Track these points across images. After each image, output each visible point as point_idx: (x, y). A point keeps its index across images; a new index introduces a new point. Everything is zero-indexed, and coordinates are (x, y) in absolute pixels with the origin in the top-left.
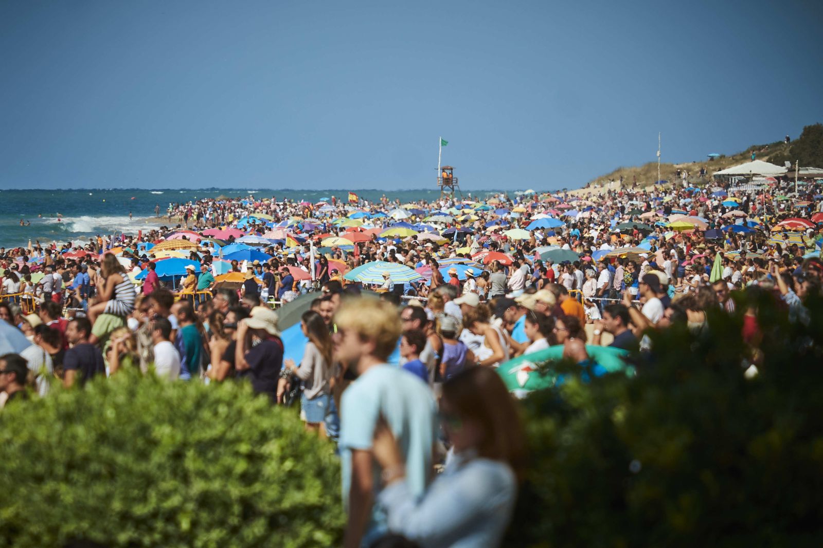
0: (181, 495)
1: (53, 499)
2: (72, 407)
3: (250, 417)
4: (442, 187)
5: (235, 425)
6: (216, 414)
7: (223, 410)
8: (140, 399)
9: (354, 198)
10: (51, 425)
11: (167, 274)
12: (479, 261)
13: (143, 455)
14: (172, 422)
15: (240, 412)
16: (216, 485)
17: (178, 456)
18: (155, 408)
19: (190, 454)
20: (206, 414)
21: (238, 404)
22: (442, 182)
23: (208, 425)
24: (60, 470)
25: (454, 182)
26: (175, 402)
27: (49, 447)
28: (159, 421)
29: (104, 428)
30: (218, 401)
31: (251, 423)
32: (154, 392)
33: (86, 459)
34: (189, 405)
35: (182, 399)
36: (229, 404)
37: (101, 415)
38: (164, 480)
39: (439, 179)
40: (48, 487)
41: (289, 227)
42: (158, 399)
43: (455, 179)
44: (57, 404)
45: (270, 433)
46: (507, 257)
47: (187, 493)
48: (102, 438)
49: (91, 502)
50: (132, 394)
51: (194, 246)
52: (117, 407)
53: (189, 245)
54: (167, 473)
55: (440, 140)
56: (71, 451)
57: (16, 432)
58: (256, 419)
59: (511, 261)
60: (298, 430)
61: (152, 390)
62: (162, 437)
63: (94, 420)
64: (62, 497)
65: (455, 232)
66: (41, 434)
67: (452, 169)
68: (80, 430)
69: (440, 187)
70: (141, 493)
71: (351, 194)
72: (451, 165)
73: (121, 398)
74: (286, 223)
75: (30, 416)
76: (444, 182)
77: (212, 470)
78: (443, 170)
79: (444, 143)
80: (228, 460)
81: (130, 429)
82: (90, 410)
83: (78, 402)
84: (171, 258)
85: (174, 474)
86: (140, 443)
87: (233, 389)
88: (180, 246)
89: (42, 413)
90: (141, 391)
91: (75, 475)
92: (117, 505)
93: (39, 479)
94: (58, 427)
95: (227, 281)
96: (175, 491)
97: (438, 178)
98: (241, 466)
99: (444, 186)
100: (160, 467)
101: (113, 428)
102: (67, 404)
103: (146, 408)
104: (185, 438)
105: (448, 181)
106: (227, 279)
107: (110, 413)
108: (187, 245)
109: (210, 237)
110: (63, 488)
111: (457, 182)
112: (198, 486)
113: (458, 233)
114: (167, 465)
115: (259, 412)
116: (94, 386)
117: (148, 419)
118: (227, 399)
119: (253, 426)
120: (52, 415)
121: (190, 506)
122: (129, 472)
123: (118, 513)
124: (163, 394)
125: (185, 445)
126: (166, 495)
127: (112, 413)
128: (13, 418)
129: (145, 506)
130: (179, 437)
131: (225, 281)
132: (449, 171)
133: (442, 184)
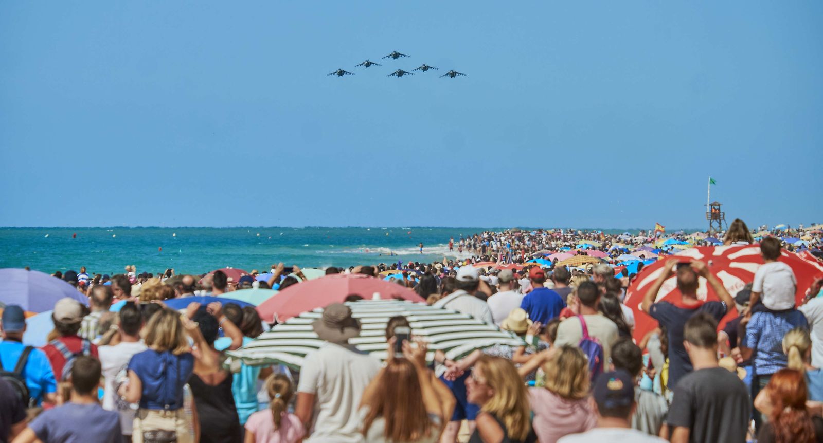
25: (721, 216)
72: (719, 202)
76: (711, 216)
79: (713, 182)
97: (707, 213)
99: (712, 221)
105: (716, 215)
111: (724, 217)
132: (717, 207)
133: (710, 219)
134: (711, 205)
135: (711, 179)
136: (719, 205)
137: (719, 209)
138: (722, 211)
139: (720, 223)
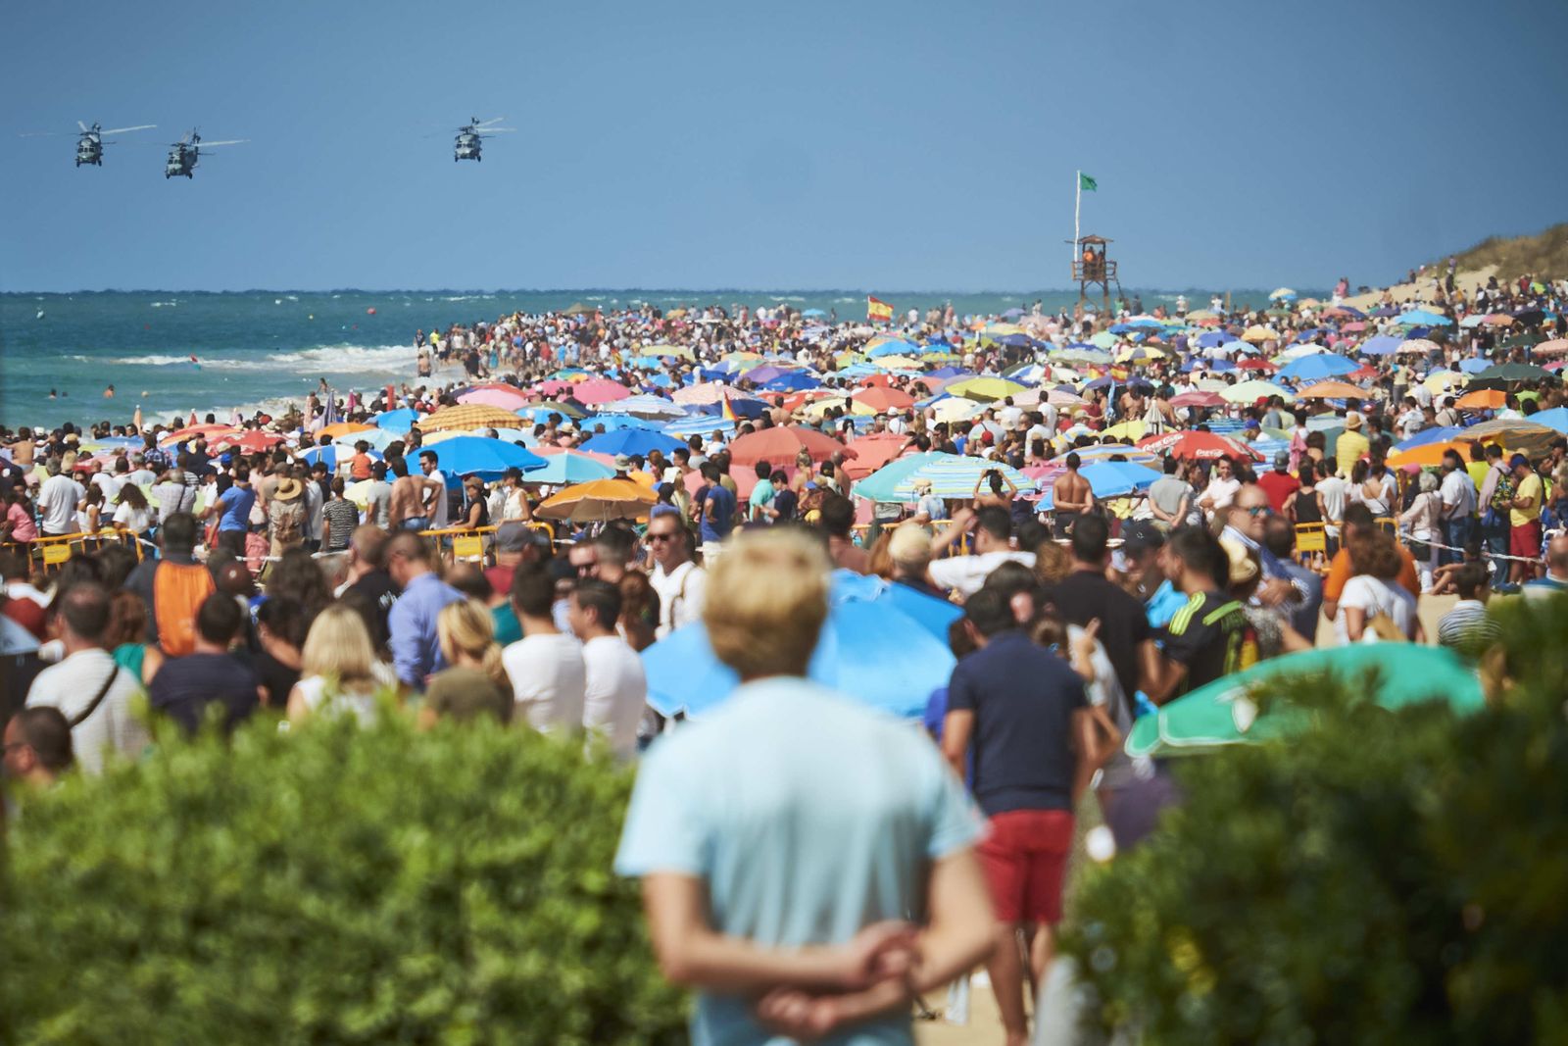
0: (449, 986)
1: (162, 995)
2: (202, 786)
4: (1083, 284)
5: (572, 827)
6: (530, 800)
8: (356, 767)
9: (885, 311)
10: (155, 828)
13: (365, 894)
14: (430, 822)
15: (585, 796)
16: (530, 965)
17: (443, 897)
18: (390, 787)
19: (473, 893)
20: (508, 802)
21: (581, 780)
22: (1081, 273)
23: (515, 827)
24: (175, 930)
26: (437, 778)
27: (150, 879)
28: (400, 816)
29: (274, 834)
32: (388, 749)
33: (233, 905)
34: (468, 780)
37: (269, 805)
38: (409, 951)
40: (149, 970)
42: (398, 766)
43: (1112, 266)
44: (169, 781)
47: (465, 983)
48: (272, 857)
49: (248, 1004)
50: (338, 756)
51: (513, 418)
52: (303, 785)
53: (501, 419)
54: (417, 936)
55: (1079, 175)
56: (203, 888)
57: (74, 844)
59: (1235, 451)
61: (383, 746)
62: (407, 853)
63: (248, 821)
64: (180, 993)
66: (132, 849)
68: (220, 840)
70: (360, 982)
71: (874, 300)
72: (1100, 235)
73: (314, 766)
75: (107, 809)
76: (1085, 272)
77: (520, 929)
79: (1089, 182)
80: (556, 907)
82: (243, 797)
83: (217, 774)
85: (436, 938)
86: (357, 865)
88: (481, 420)
89: (133, 799)
90: (358, 750)
91: (208, 941)
92: (304, 1011)
93: (130, 952)
94: (169, 832)
96: (435, 978)
97: (1074, 262)
98: (586, 921)
99: (1086, 283)
100: (402, 923)
101: (295, 834)
102: (189, 778)
104: (460, 857)
105: (1095, 268)
107: (287, 800)
108: (496, 418)
109: (548, 399)
110: (182, 969)
111: (1114, 272)
112: (490, 966)
113: (1117, 389)
114: (418, 918)
116: (253, 737)
117: (375, 814)
120: (157, 803)
121: (470, 1012)
122: (332, 933)
123: (307, 1028)
124: (410, 757)
125: (461, 873)
126: (417, 987)
127: (290, 801)
129: (369, 1011)
130: (446, 855)
132: (1098, 249)
133: (1082, 277)
134: (1084, 242)
135: (1082, 176)
136: (1103, 243)
137: (1102, 254)
138: (1108, 258)
139: (1105, 288)
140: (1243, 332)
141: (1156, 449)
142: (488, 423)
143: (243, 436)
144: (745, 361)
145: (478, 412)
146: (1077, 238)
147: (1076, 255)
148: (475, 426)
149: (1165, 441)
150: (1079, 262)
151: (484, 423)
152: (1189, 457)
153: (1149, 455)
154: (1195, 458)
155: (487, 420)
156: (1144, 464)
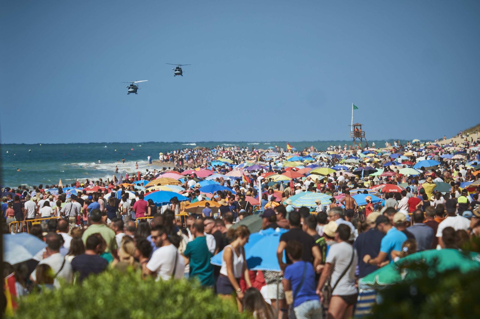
3: (200, 304)
5: (189, 310)
6: (175, 302)
7: (180, 298)
8: (121, 291)
10: (58, 311)
11: (158, 202)
12: (379, 191)
14: (144, 308)
15: (193, 300)
18: (132, 298)
20: (168, 302)
21: (191, 295)
22: (354, 135)
23: (171, 309)
26: (146, 294)
28: (135, 307)
29: (96, 312)
30: (177, 293)
31: (200, 308)
32: (131, 286)
34: (156, 295)
35: (151, 291)
36: (184, 295)
37: (94, 303)
39: (352, 133)
41: (245, 168)
42: (134, 292)
43: (363, 133)
44: (63, 296)
45: (214, 315)
46: (398, 187)
50: (115, 288)
51: (177, 182)
52: (104, 297)
53: (173, 182)
55: (352, 105)
58: (204, 305)
59: (401, 190)
60: (234, 313)
61: (130, 285)
63: (88, 307)
65: (362, 170)
67: (360, 125)
68: (79, 314)
69: (353, 138)
72: (360, 123)
73: (108, 291)
74: (243, 165)
75: (44, 305)
76: (355, 135)
78: (354, 126)
79: (355, 108)
81: (115, 313)
82: (86, 300)
83: (78, 294)
84: (160, 190)
87: (187, 284)
88: (167, 182)
89: (52, 302)
90: (122, 286)
94: (63, 312)
95: (200, 206)
99: (355, 138)
101: (102, 312)
102: (69, 296)
103: (125, 298)
105: (358, 134)
106: (200, 204)
107: (100, 302)
108: (172, 182)
111: (364, 135)
115: (206, 300)
116: (89, 282)
117: (127, 306)
118: (183, 291)
119: (202, 310)
120: (59, 303)
124: (138, 288)
127: (101, 302)
128: (31, 306)
131: (198, 206)
132: (359, 127)
133: (354, 136)
138: (362, 130)
139: (361, 140)
140: (404, 153)
141: (377, 189)
142: (169, 183)
143: (93, 188)
144: (249, 163)
145: (166, 180)
146: (352, 124)
147: (352, 130)
148: (165, 184)
149: (380, 187)
150: (353, 132)
151: (168, 183)
152: (387, 192)
153: (375, 191)
154: (389, 192)
155: (169, 182)
156: (373, 195)
